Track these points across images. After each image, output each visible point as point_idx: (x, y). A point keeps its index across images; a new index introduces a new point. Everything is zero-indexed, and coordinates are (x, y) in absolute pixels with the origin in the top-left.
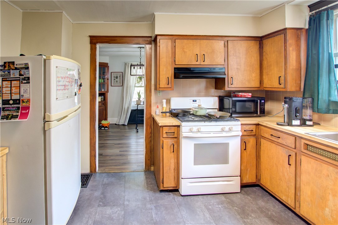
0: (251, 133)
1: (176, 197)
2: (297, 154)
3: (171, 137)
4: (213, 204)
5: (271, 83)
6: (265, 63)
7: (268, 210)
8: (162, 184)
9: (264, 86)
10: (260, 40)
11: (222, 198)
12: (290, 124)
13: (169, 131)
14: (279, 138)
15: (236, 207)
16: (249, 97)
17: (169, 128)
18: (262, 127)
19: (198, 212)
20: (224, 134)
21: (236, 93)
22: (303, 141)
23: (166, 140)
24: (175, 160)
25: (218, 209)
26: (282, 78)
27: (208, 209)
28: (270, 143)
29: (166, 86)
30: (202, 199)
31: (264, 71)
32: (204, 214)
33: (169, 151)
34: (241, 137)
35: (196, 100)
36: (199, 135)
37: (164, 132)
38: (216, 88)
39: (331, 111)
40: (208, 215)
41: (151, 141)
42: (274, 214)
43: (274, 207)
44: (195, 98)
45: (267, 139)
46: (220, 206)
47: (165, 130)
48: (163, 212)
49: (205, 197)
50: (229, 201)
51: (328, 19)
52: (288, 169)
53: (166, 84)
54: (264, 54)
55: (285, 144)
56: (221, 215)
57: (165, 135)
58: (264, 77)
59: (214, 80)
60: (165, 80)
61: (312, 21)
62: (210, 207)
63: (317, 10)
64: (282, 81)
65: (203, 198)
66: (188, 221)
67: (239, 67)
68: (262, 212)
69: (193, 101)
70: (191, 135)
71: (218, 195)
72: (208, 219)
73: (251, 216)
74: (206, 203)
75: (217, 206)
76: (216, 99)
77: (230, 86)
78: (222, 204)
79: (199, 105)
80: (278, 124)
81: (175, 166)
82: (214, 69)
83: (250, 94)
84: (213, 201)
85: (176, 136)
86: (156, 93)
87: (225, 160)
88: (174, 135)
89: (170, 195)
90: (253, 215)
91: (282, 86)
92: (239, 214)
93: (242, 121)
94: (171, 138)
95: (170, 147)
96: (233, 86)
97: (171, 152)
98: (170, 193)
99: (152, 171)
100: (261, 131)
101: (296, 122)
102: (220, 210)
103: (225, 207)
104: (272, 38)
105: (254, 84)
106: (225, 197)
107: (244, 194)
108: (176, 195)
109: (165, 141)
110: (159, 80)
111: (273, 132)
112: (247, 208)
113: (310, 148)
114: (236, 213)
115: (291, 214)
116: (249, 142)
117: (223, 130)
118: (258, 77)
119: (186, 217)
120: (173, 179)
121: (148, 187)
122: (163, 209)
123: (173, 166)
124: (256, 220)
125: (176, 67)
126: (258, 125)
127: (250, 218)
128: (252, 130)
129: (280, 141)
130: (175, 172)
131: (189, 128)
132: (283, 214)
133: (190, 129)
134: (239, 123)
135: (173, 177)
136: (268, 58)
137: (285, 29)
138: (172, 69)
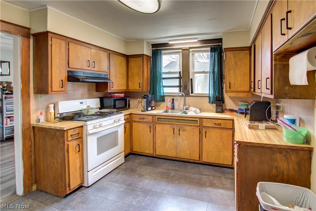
0: (127, 120)
1: (84, 191)
2: (154, 125)
3: (76, 138)
4: (115, 177)
5: (134, 86)
6: (130, 73)
7: (142, 162)
8: (68, 188)
9: (130, 89)
10: (127, 58)
11: (117, 171)
12: (147, 110)
13: (73, 133)
14: (144, 119)
15: (128, 170)
16: (123, 96)
17: (74, 130)
18: (133, 115)
19: (109, 187)
20: (116, 125)
21: (112, 94)
22: (157, 117)
23: (70, 142)
24: (80, 159)
25: (120, 177)
26: (141, 84)
27: (114, 182)
28: (139, 123)
29: (60, 89)
30: (105, 180)
31: (129, 79)
32: (114, 186)
33: (75, 152)
34: (124, 124)
35: (83, 102)
36: (100, 129)
37: (69, 135)
38: (97, 91)
39: (161, 101)
40: (116, 185)
41: (31, 156)
42: (146, 162)
43: (144, 159)
44: (81, 101)
45: (136, 122)
46: (119, 176)
47: (70, 133)
48: (83, 206)
49: (106, 177)
50: (122, 170)
51: (160, 55)
52: (150, 135)
53: (60, 87)
54: (129, 67)
55: (148, 121)
56: (124, 179)
57: (70, 139)
58: (129, 83)
59: (95, 84)
60: (59, 83)
61: (154, 54)
62: (114, 180)
63: (156, 49)
64: (141, 86)
65: (105, 178)
66: (108, 196)
67: (116, 75)
68: (140, 165)
69: (81, 103)
70: (95, 131)
71: (113, 171)
72: (118, 186)
73: (137, 169)
74: (109, 180)
75: (117, 177)
76: (98, 100)
77: (111, 89)
78: (119, 174)
79: (88, 106)
80: (142, 111)
81: (80, 165)
82: (101, 75)
83: (123, 94)
84: (112, 176)
85: (80, 136)
86: (36, 98)
87: (115, 144)
88: (78, 136)
89: (77, 193)
90: (138, 169)
91: (141, 88)
92: (132, 172)
93: (124, 113)
94: (75, 140)
95: (76, 148)
96: (113, 89)
97: (76, 153)
98: (76, 192)
99: (35, 191)
100: (132, 118)
101: (150, 109)
102: (121, 177)
103: (122, 174)
104: (135, 58)
105: (124, 88)
106: (118, 170)
107: (127, 162)
108: (82, 190)
109: (70, 144)
110: (52, 83)
111: (141, 116)
112: (133, 167)
113: (159, 120)
114: (130, 173)
115: (151, 158)
116: (127, 126)
117: (115, 122)
118: (126, 83)
119: (104, 195)
120: (79, 178)
121: (45, 204)
122: (81, 205)
123: (78, 165)
124: (141, 169)
125: (69, 70)
126: (130, 114)
127: (138, 170)
128: (128, 118)
129: (145, 120)
130: (80, 170)
131: (93, 125)
132: (148, 160)
133: (94, 127)
134: (123, 115)
135: (79, 175)
136: (132, 71)
137: (143, 55)
138: (65, 72)
